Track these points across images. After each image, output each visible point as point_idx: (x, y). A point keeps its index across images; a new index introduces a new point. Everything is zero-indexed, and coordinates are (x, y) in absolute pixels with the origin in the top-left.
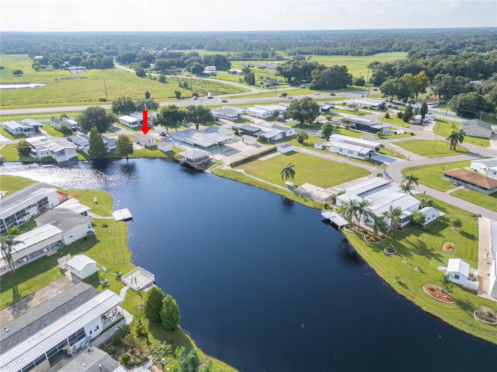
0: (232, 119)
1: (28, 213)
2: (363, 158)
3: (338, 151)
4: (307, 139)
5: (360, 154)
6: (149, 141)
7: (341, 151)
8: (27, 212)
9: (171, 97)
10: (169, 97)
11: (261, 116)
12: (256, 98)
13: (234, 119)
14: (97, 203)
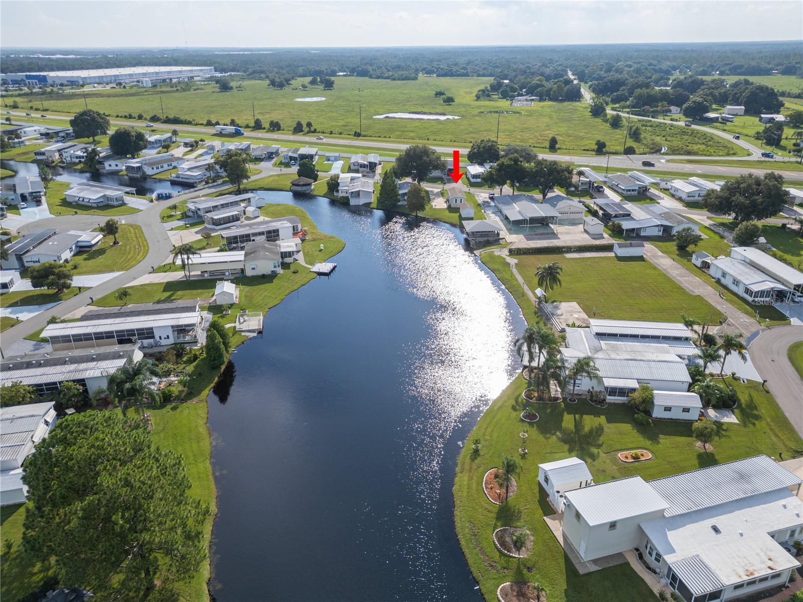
0: (625, 192)
1: (254, 240)
2: (750, 299)
3: (718, 275)
4: (694, 246)
5: (748, 289)
6: (456, 200)
7: (723, 277)
8: (252, 238)
9: (587, 150)
10: (585, 150)
11: (684, 197)
12: (731, 168)
13: (629, 193)
14: (321, 250)
